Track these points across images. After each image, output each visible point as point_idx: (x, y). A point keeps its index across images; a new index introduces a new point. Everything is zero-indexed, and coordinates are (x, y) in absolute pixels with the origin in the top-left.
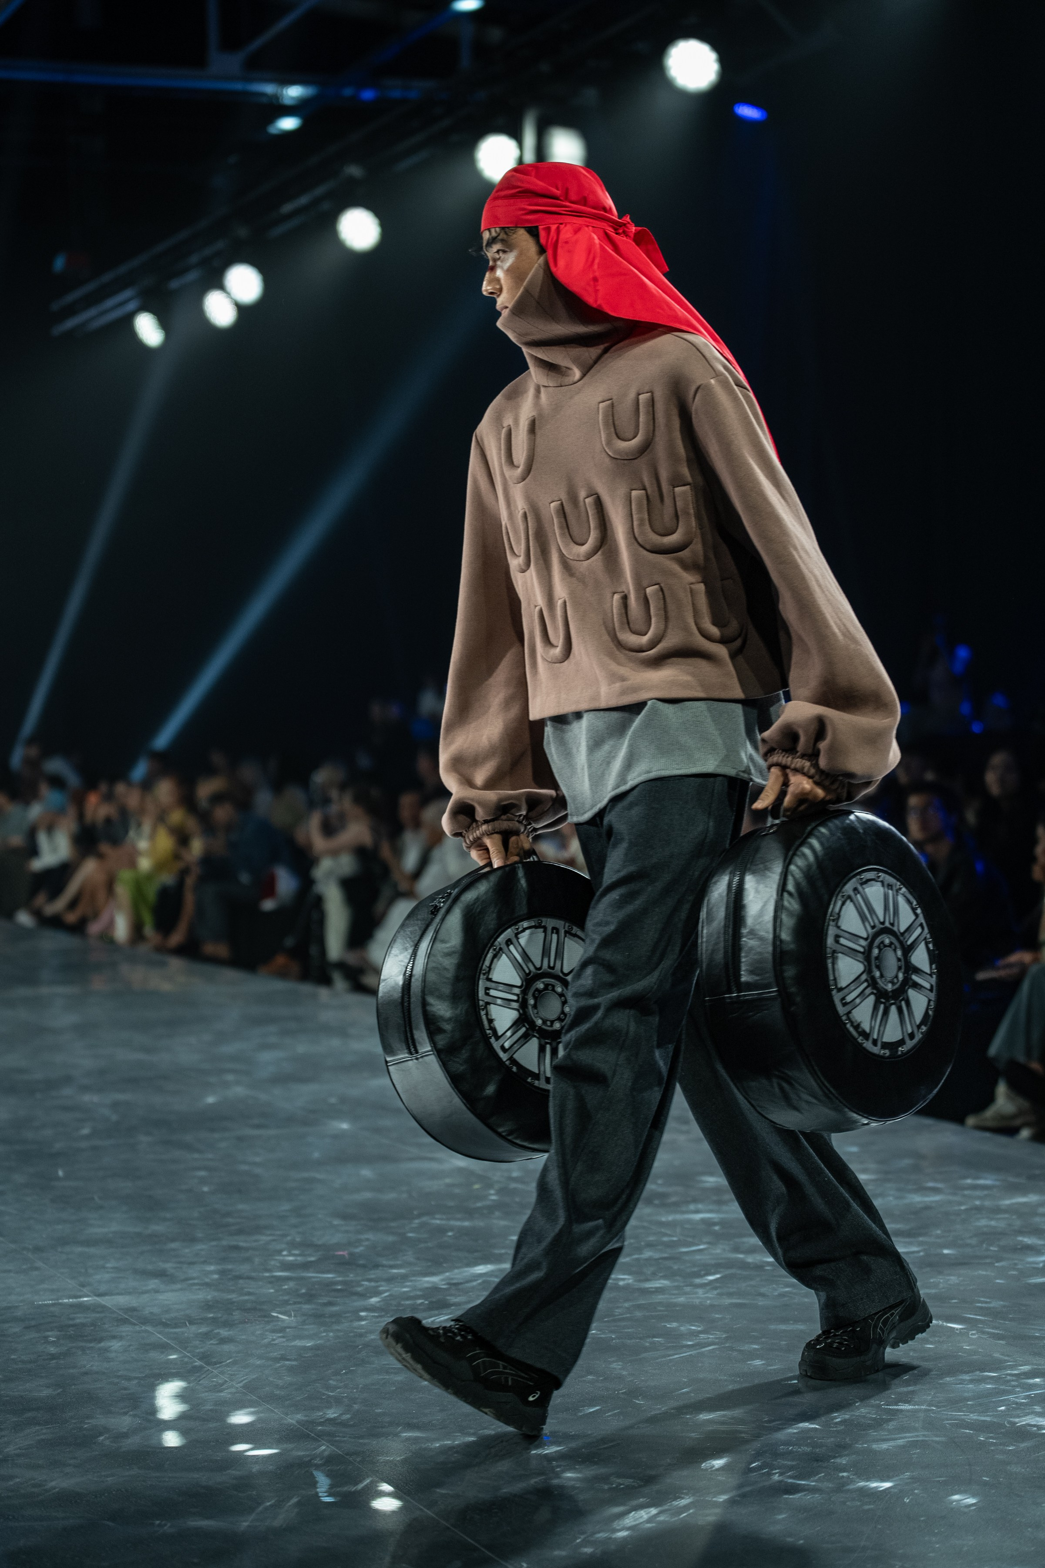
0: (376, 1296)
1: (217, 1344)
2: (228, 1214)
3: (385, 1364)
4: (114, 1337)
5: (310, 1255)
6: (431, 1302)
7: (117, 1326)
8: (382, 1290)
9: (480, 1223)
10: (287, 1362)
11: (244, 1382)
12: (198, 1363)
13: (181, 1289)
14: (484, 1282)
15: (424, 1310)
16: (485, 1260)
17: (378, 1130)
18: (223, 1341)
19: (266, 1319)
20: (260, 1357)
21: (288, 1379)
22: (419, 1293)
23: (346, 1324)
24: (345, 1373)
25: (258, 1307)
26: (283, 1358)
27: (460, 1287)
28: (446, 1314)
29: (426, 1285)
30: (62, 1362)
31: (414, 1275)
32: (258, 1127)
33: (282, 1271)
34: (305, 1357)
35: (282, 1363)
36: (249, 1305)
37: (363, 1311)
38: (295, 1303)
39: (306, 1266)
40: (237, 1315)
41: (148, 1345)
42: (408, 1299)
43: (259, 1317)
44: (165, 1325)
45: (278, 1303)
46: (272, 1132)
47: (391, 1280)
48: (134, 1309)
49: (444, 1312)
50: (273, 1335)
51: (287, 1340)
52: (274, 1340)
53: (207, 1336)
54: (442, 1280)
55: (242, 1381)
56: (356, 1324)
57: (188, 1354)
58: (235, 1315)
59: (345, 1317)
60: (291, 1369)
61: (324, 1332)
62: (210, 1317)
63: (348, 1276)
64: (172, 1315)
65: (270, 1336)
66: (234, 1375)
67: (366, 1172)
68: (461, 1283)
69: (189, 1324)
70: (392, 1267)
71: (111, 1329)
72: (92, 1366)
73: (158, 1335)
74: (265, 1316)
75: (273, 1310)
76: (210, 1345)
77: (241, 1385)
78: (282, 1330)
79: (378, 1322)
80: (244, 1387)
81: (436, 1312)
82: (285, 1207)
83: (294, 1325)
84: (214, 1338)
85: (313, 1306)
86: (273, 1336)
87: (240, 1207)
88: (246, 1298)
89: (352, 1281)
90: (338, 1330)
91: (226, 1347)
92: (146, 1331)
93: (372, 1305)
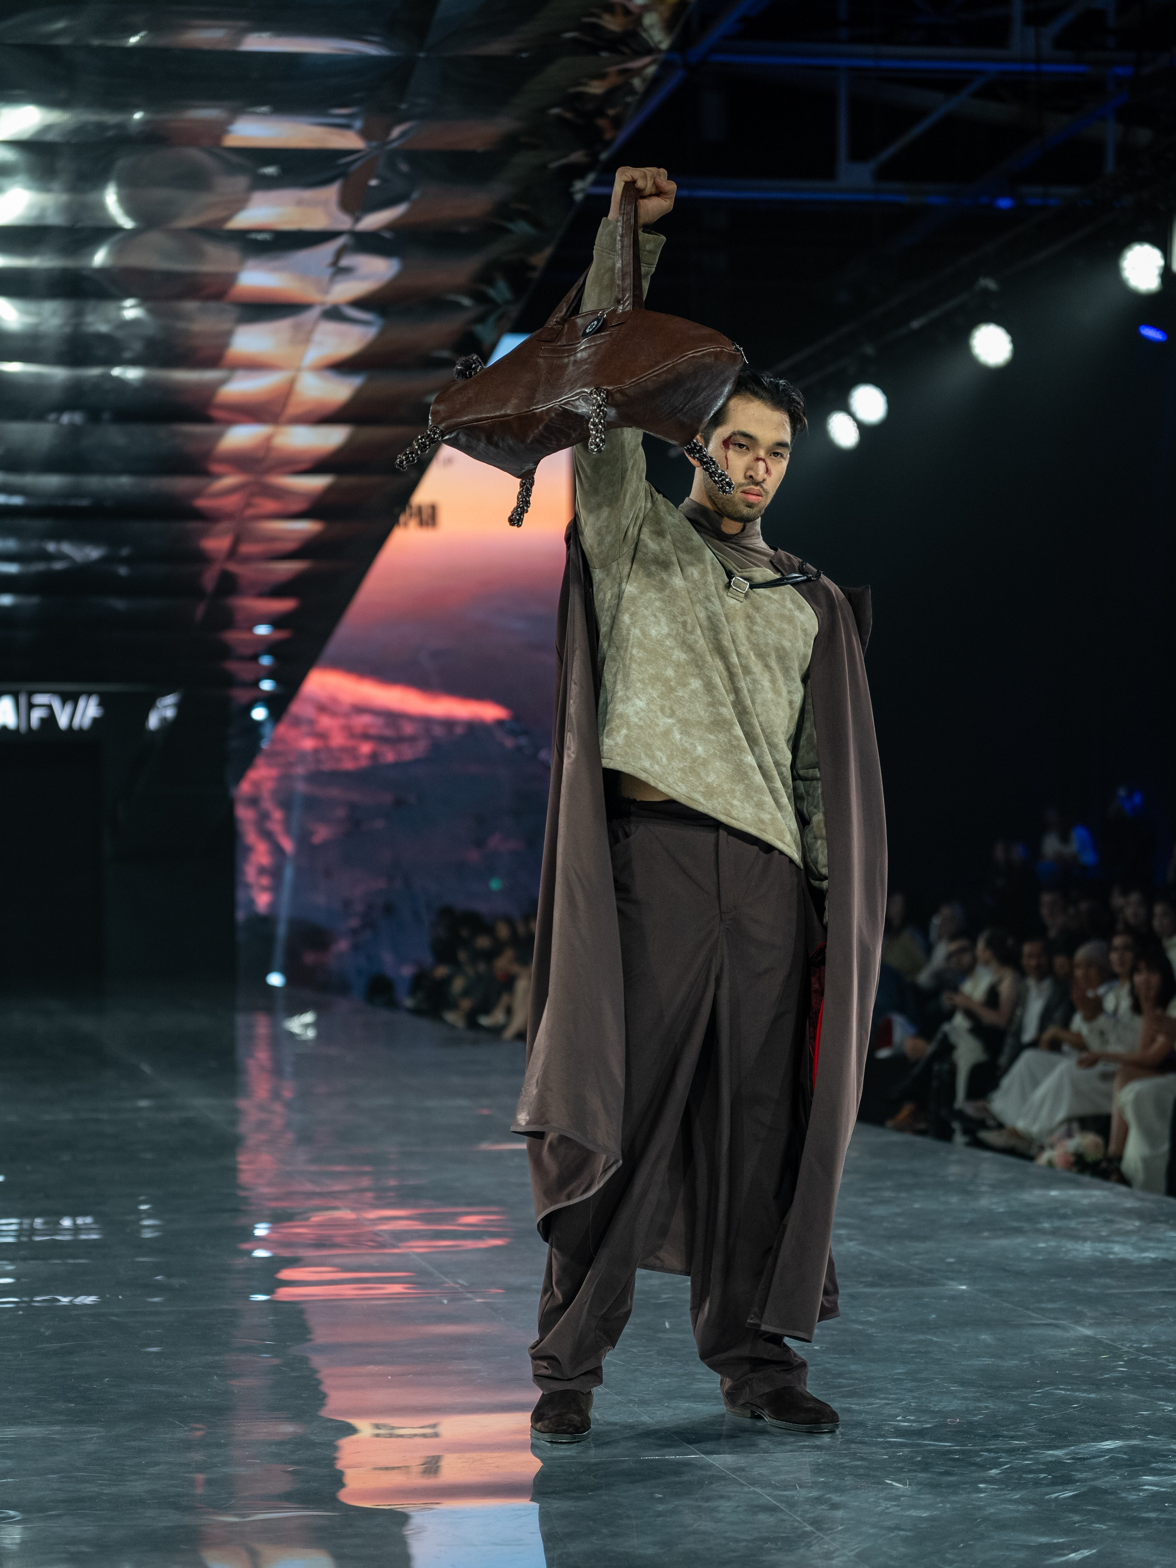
0: (996, 1468)
1: (828, 1509)
2: (840, 1375)
3: (1007, 1540)
4: (721, 1497)
5: (926, 1422)
6: (1054, 1477)
7: (725, 1485)
8: (1002, 1462)
9: (1107, 1396)
10: (902, 1533)
11: (857, 1550)
12: (809, 1528)
13: (791, 1451)
14: (1111, 1458)
15: (1048, 1485)
16: (1113, 1435)
17: (998, 1293)
18: (835, 1506)
19: (880, 1487)
20: (873, 1526)
21: (903, 1550)
22: (1041, 1466)
23: (964, 1496)
24: (963, 1547)
25: (871, 1473)
26: (897, 1528)
27: (1086, 1462)
28: (1071, 1491)
29: (1050, 1459)
30: (668, 1519)
31: (1036, 1448)
32: (872, 1285)
33: (896, 1437)
34: (920, 1528)
35: (896, 1532)
36: (862, 1471)
37: (981, 1482)
38: (910, 1471)
39: (921, 1433)
40: (849, 1481)
41: (758, 1506)
42: (1031, 1472)
43: (873, 1483)
44: (775, 1487)
45: (892, 1470)
46: (887, 1291)
47: (1011, 1451)
48: (742, 1469)
49: (1069, 1488)
50: (887, 1502)
51: (901, 1510)
52: (887, 1508)
53: (818, 1500)
54: (1067, 1454)
55: (855, 1549)
56: (975, 1496)
57: (799, 1519)
58: (847, 1480)
59: (963, 1488)
60: (906, 1540)
61: (941, 1503)
62: (821, 1481)
63: (967, 1445)
64: (782, 1477)
65: (884, 1505)
66: (845, 1542)
67: (985, 1337)
68: (1087, 1459)
69: (800, 1487)
70: (1013, 1438)
71: (719, 1488)
72: (698, 1526)
73: (766, 1496)
74: (878, 1483)
75: (887, 1477)
76: (821, 1510)
77: (853, 1553)
78: (897, 1498)
79: (998, 1496)
80: (858, 1555)
81: (1061, 1488)
82: (901, 1370)
83: (909, 1494)
84: (826, 1503)
85: (929, 1475)
86: (887, 1504)
87: (853, 1367)
88: (859, 1463)
89: (971, 1451)
90: (955, 1502)
91: (839, 1514)
92: (755, 1492)
93: (991, 1477)
